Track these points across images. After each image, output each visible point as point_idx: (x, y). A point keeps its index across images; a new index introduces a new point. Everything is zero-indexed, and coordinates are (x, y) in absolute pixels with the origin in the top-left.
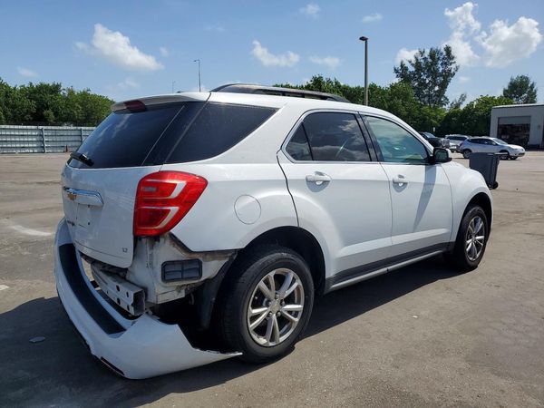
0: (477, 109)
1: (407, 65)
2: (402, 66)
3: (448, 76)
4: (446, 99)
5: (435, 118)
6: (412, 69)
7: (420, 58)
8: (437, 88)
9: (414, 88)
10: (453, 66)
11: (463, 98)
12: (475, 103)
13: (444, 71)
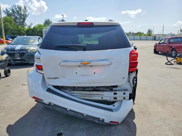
0: (37, 28)
1: (9, 10)
2: (6, 10)
3: (26, 16)
4: (26, 24)
5: (23, 30)
6: (11, 12)
7: (14, 8)
8: (22, 20)
9: (13, 19)
10: (27, 13)
11: (32, 24)
12: (36, 26)
13: (24, 14)
